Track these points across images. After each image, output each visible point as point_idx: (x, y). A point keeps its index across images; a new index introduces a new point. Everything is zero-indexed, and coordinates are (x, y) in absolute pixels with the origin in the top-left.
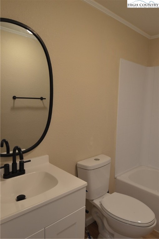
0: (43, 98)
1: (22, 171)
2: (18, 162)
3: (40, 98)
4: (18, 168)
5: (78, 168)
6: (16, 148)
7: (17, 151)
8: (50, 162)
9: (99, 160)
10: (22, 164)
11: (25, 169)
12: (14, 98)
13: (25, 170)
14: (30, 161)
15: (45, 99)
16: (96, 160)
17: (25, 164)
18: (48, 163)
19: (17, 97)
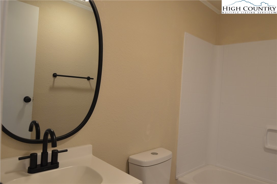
0: (91, 77)
1: (54, 165)
2: (50, 152)
3: (86, 77)
4: (49, 160)
5: (130, 164)
6: (48, 132)
7: (49, 137)
8: (93, 155)
9: (157, 154)
10: (55, 154)
11: (58, 161)
12: (55, 75)
13: (58, 163)
14: (66, 151)
15: (93, 79)
16: (153, 154)
17: (59, 154)
18: (91, 155)
19: (58, 74)
